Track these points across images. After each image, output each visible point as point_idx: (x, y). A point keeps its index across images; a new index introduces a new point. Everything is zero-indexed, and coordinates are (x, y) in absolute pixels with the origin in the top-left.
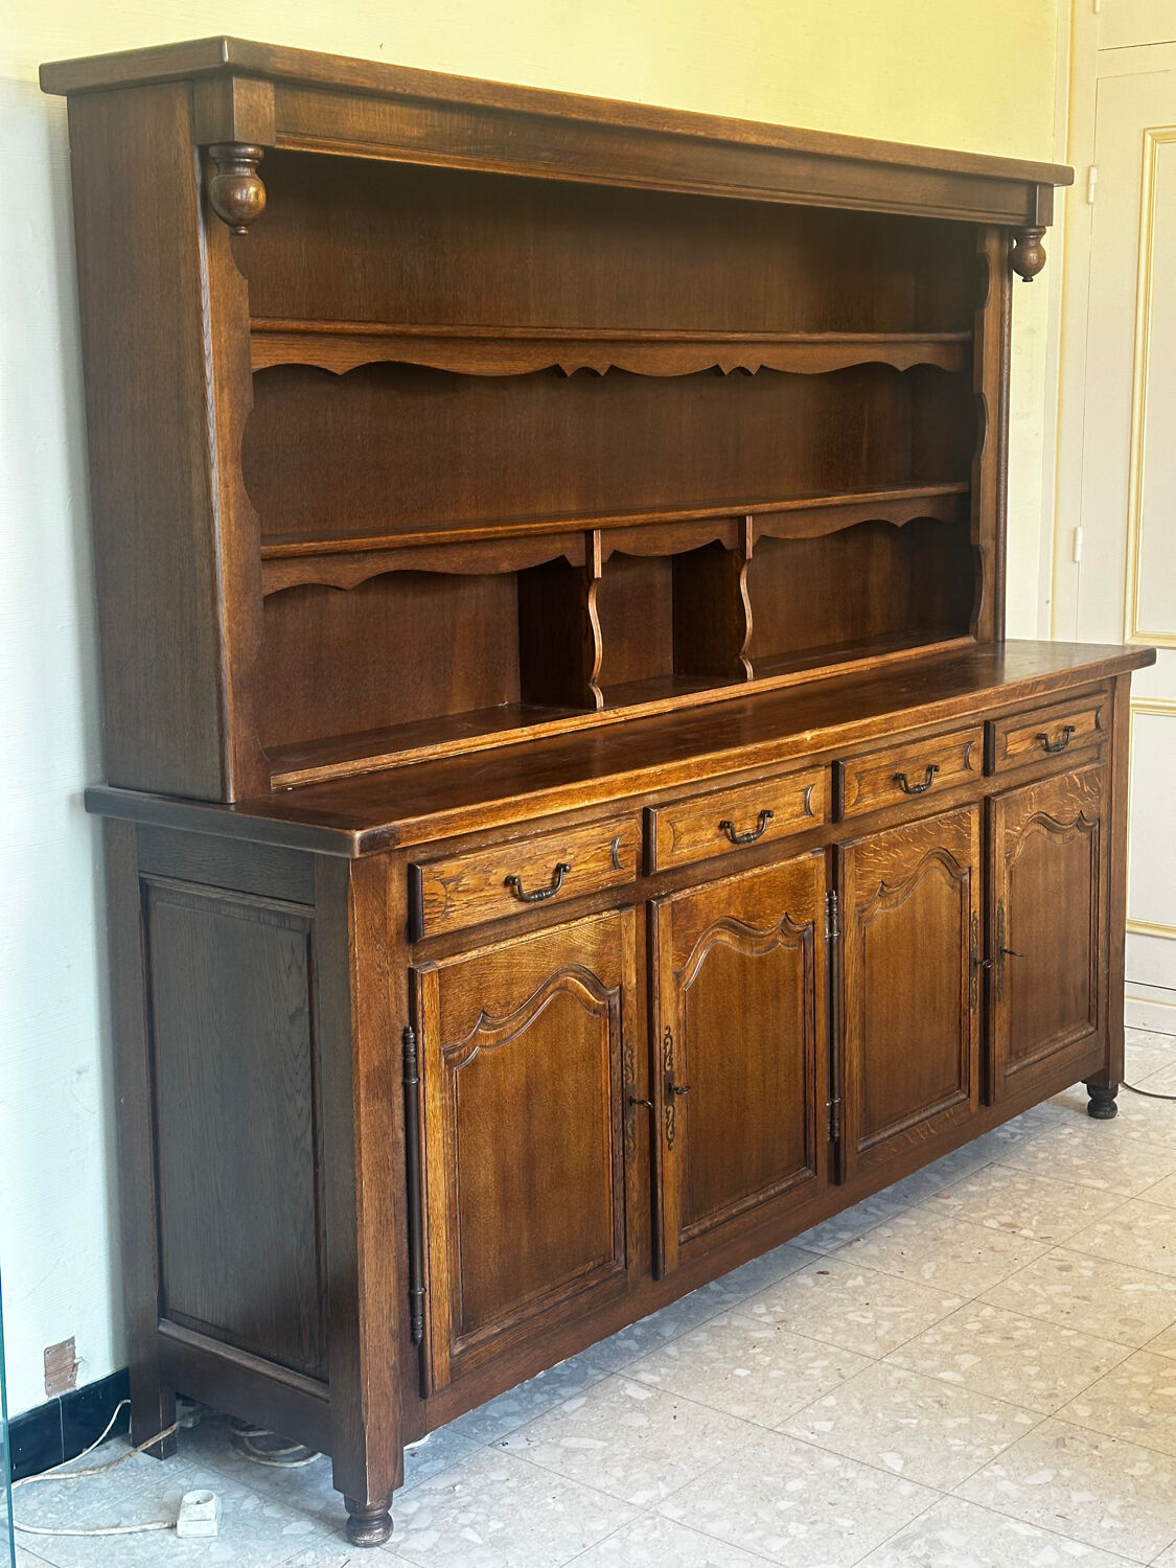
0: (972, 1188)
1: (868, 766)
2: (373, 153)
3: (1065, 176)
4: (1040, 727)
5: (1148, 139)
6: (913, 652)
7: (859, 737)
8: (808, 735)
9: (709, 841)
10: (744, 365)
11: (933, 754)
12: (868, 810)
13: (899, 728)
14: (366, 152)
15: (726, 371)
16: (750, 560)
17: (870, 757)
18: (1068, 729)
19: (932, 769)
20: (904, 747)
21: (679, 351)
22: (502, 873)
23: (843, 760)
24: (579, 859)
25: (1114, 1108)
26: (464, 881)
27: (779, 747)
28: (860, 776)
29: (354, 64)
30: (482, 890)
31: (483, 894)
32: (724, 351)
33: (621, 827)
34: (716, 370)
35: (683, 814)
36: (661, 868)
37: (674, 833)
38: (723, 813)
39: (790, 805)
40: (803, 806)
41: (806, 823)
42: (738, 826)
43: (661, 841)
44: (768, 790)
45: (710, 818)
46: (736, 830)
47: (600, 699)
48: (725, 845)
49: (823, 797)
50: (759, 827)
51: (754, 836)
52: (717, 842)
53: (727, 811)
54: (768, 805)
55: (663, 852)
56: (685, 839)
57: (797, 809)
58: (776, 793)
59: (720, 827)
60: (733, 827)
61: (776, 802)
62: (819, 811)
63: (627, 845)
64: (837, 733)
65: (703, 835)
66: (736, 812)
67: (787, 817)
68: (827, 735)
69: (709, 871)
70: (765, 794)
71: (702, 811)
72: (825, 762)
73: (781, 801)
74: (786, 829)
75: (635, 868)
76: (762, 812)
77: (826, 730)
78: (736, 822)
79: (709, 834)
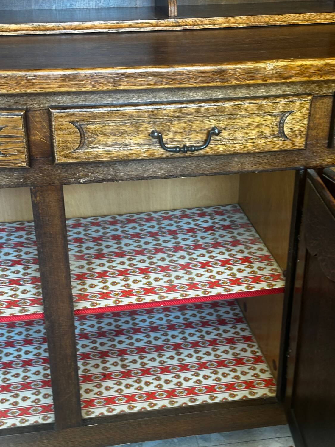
8: (272, 64)
9: (136, 144)
35: (94, 119)
36: (64, 161)
37: (82, 133)
38: (154, 124)
39: (257, 126)
40: (276, 129)
41: (277, 144)
42: (178, 137)
43: (63, 139)
44: (220, 110)
45: (137, 127)
46: (173, 140)
47: (173, 10)
48: (157, 151)
49: (305, 124)
50: (207, 141)
51: (198, 148)
52: (145, 147)
53: (161, 124)
54: (223, 124)
55: (65, 148)
56: (101, 140)
57: (267, 131)
58: (233, 114)
59: (151, 135)
60: (166, 138)
61: (236, 122)
62: (298, 135)
63: (10, 137)
64: (317, 66)
65: (127, 140)
66: (176, 125)
67: (252, 136)
68: (300, 67)
69: (147, 169)
70: (216, 113)
71: (123, 118)
72: (323, 91)
73: (243, 120)
74: (245, 146)
75: (24, 157)
76: (213, 129)
77: (299, 63)
78: (175, 133)
79: (136, 139)
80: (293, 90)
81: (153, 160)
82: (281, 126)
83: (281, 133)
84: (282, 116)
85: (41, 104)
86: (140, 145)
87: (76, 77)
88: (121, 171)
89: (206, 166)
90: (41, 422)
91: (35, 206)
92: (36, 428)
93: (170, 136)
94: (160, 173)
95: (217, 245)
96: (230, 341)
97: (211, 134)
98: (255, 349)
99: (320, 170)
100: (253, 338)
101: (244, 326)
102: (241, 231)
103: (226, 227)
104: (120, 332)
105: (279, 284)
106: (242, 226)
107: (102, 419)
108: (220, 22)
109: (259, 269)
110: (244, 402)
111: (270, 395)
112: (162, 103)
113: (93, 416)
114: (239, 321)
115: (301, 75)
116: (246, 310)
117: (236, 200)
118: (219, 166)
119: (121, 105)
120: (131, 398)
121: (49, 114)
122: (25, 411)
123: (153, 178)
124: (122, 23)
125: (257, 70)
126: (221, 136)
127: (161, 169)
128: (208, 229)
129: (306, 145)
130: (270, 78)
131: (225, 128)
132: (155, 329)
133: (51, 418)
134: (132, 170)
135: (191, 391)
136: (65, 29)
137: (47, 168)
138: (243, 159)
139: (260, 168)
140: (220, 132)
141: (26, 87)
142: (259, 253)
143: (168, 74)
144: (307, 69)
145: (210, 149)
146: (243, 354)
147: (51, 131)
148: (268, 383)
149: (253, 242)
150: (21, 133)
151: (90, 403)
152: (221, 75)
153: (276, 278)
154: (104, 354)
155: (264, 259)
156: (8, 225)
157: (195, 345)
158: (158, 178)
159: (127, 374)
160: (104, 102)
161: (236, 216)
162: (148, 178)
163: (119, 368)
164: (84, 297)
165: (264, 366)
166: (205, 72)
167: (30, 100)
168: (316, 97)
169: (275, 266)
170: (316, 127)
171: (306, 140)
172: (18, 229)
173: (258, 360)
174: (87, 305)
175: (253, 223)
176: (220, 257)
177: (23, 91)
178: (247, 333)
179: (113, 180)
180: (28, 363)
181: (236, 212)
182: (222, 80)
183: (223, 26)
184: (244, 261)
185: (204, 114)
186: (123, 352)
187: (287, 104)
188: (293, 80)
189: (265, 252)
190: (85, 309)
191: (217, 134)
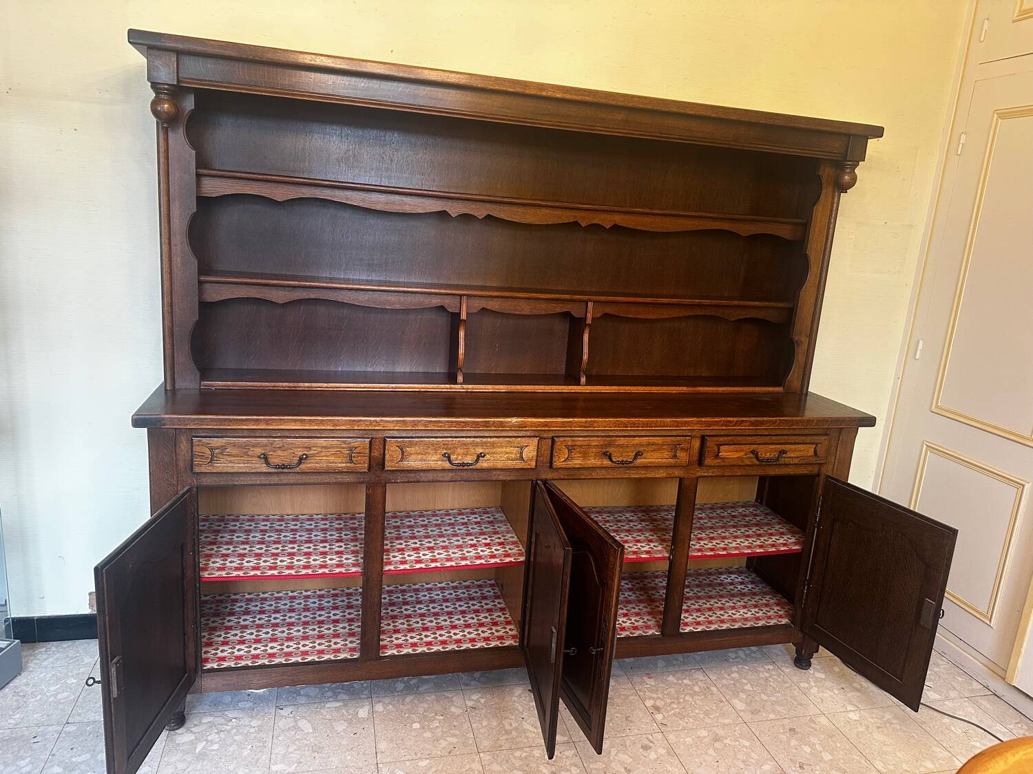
0: (671, 678)
1: (577, 443)
2: (255, 91)
3: (878, 132)
4: (756, 446)
5: (996, 116)
6: (721, 389)
7: (562, 427)
8: (514, 420)
9: (434, 461)
10: (600, 223)
11: (641, 445)
12: (578, 466)
13: (595, 427)
14: (251, 90)
15: (583, 225)
16: (589, 324)
17: (580, 439)
18: (783, 452)
19: (638, 454)
20: (613, 439)
21: (544, 211)
22: (259, 451)
23: (556, 437)
24: (323, 454)
25: (809, 665)
26: (228, 450)
27: (486, 422)
28: (571, 449)
29: (223, 44)
30: (242, 457)
31: (242, 459)
32: (583, 214)
33: (357, 442)
34: (576, 223)
35: (411, 445)
36: (390, 469)
37: (403, 453)
38: (446, 449)
39: (507, 453)
40: (518, 455)
41: (519, 464)
42: (460, 457)
43: (391, 456)
44: (485, 443)
45: (436, 450)
46: (457, 459)
47: (460, 379)
48: (447, 465)
49: (535, 453)
50: (477, 461)
51: (471, 464)
52: (440, 463)
53: (450, 449)
54: (487, 451)
55: (392, 461)
56: (413, 457)
57: (513, 456)
58: (493, 445)
59: (444, 455)
60: (453, 457)
61: (494, 450)
62: (531, 460)
63: (360, 453)
64: (540, 422)
65: (429, 457)
66: (459, 450)
67: (503, 459)
68: (531, 422)
69: (440, 476)
70: (483, 444)
71: (428, 445)
72: (545, 436)
73: (499, 450)
74: (500, 465)
75: (366, 465)
76: (481, 453)
77: (530, 420)
78: (458, 455)
79: (435, 458)
80: (528, 434)
81: (444, 470)
82: (521, 453)
83: (521, 458)
84: (522, 448)
85: (381, 435)
86: (437, 461)
87: (404, 421)
88: (423, 476)
89: (476, 476)
90: (349, 657)
91: (368, 496)
92: (345, 660)
93: (455, 456)
94: (448, 479)
95: (483, 534)
96: (489, 610)
97: (480, 456)
98: (507, 616)
99: (545, 482)
100: (507, 609)
101: (501, 601)
102: (501, 525)
103: (490, 522)
104: (406, 603)
105: (522, 559)
106: (501, 522)
107: (393, 656)
108: (489, 388)
109: (510, 549)
110: (496, 648)
111: (515, 644)
112: (451, 437)
113: (387, 654)
114: (497, 597)
115: (531, 426)
116: (502, 588)
117: (499, 505)
118: (484, 476)
119: (427, 437)
120: (414, 645)
121: (385, 441)
122: (337, 651)
123: (443, 481)
124: (428, 386)
125: (508, 422)
126: (485, 458)
127: (449, 476)
128: (476, 523)
129: (536, 465)
130: (514, 427)
131: (488, 453)
132: (433, 601)
133: (356, 655)
134: (430, 476)
135: (458, 641)
136: (392, 388)
137: (378, 473)
138: (499, 472)
139: (509, 478)
140: (484, 455)
141: (375, 426)
142: (511, 539)
143: (456, 422)
144: (535, 423)
145: (478, 466)
146: (498, 619)
147: (384, 451)
148: (514, 637)
149: (508, 532)
150: (367, 451)
151: (385, 647)
152: (486, 424)
153: (520, 555)
154: (394, 617)
155: (514, 543)
156: (329, 516)
157: (463, 612)
158: (446, 481)
159: (411, 630)
160: (416, 435)
161: (498, 515)
162: (440, 481)
163: (405, 626)
164: (390, 563)
165: (512, 627)
166: (478, 422)
167: (374, 433)
168: (541, 439)
169: (521, 548)
170: (542, 456)
171: (536, 463)
172: (337, 519)
173: (508, 623)
174: (392, 568)
175: (509, 520)
176: (484, 541)
177: (373, 428)
178: (503, 606)
179: (418, 482)
180: (336, 621)
181: (498, 512)
182: (487, 427)
183: (491, 390)
184: (500, 544)
185: (477, 445)
186: (409, 616)
187: (524, 441)
188: (527, 429)
189: (515, 539)
190: (389, 570)
191: (483, 457)
